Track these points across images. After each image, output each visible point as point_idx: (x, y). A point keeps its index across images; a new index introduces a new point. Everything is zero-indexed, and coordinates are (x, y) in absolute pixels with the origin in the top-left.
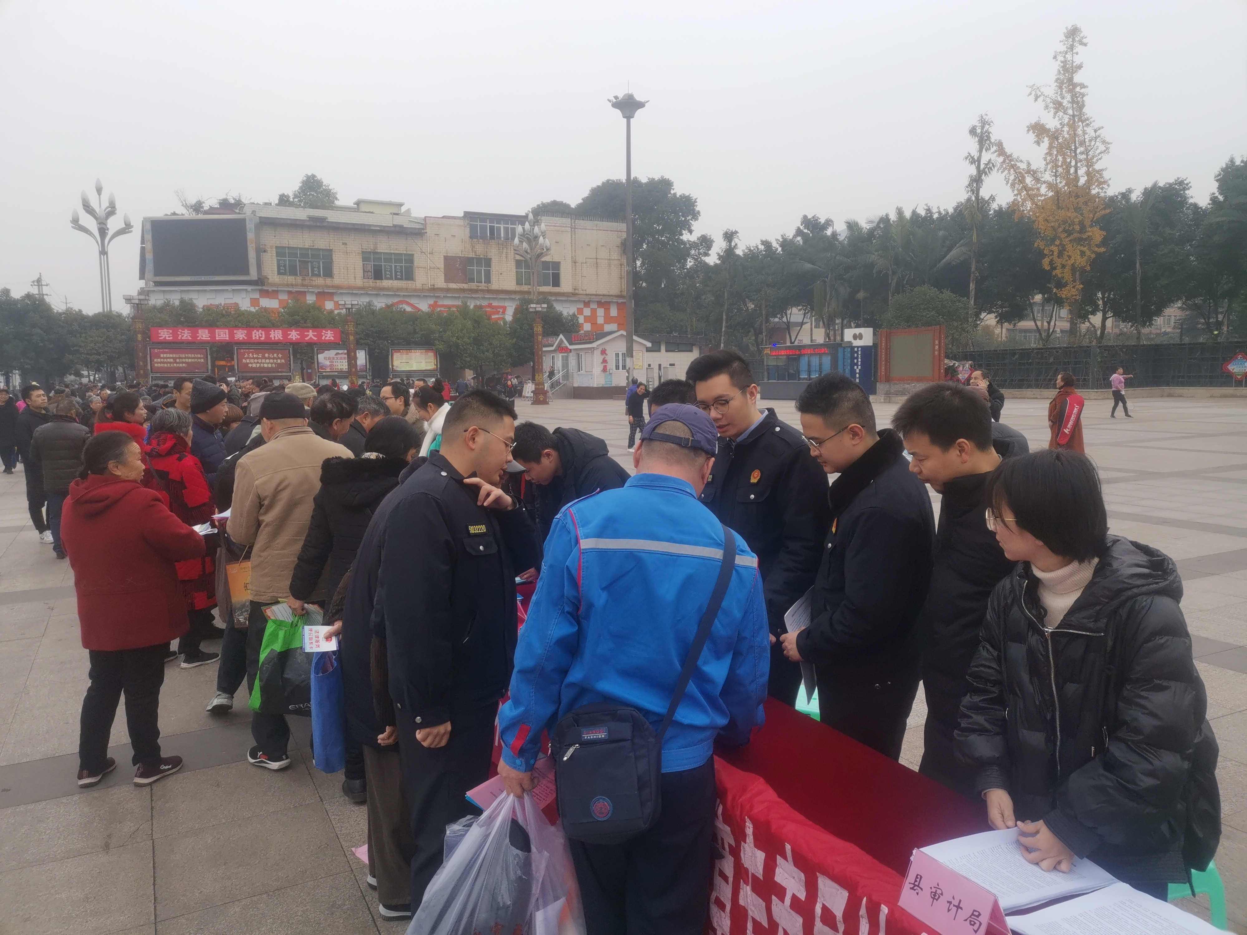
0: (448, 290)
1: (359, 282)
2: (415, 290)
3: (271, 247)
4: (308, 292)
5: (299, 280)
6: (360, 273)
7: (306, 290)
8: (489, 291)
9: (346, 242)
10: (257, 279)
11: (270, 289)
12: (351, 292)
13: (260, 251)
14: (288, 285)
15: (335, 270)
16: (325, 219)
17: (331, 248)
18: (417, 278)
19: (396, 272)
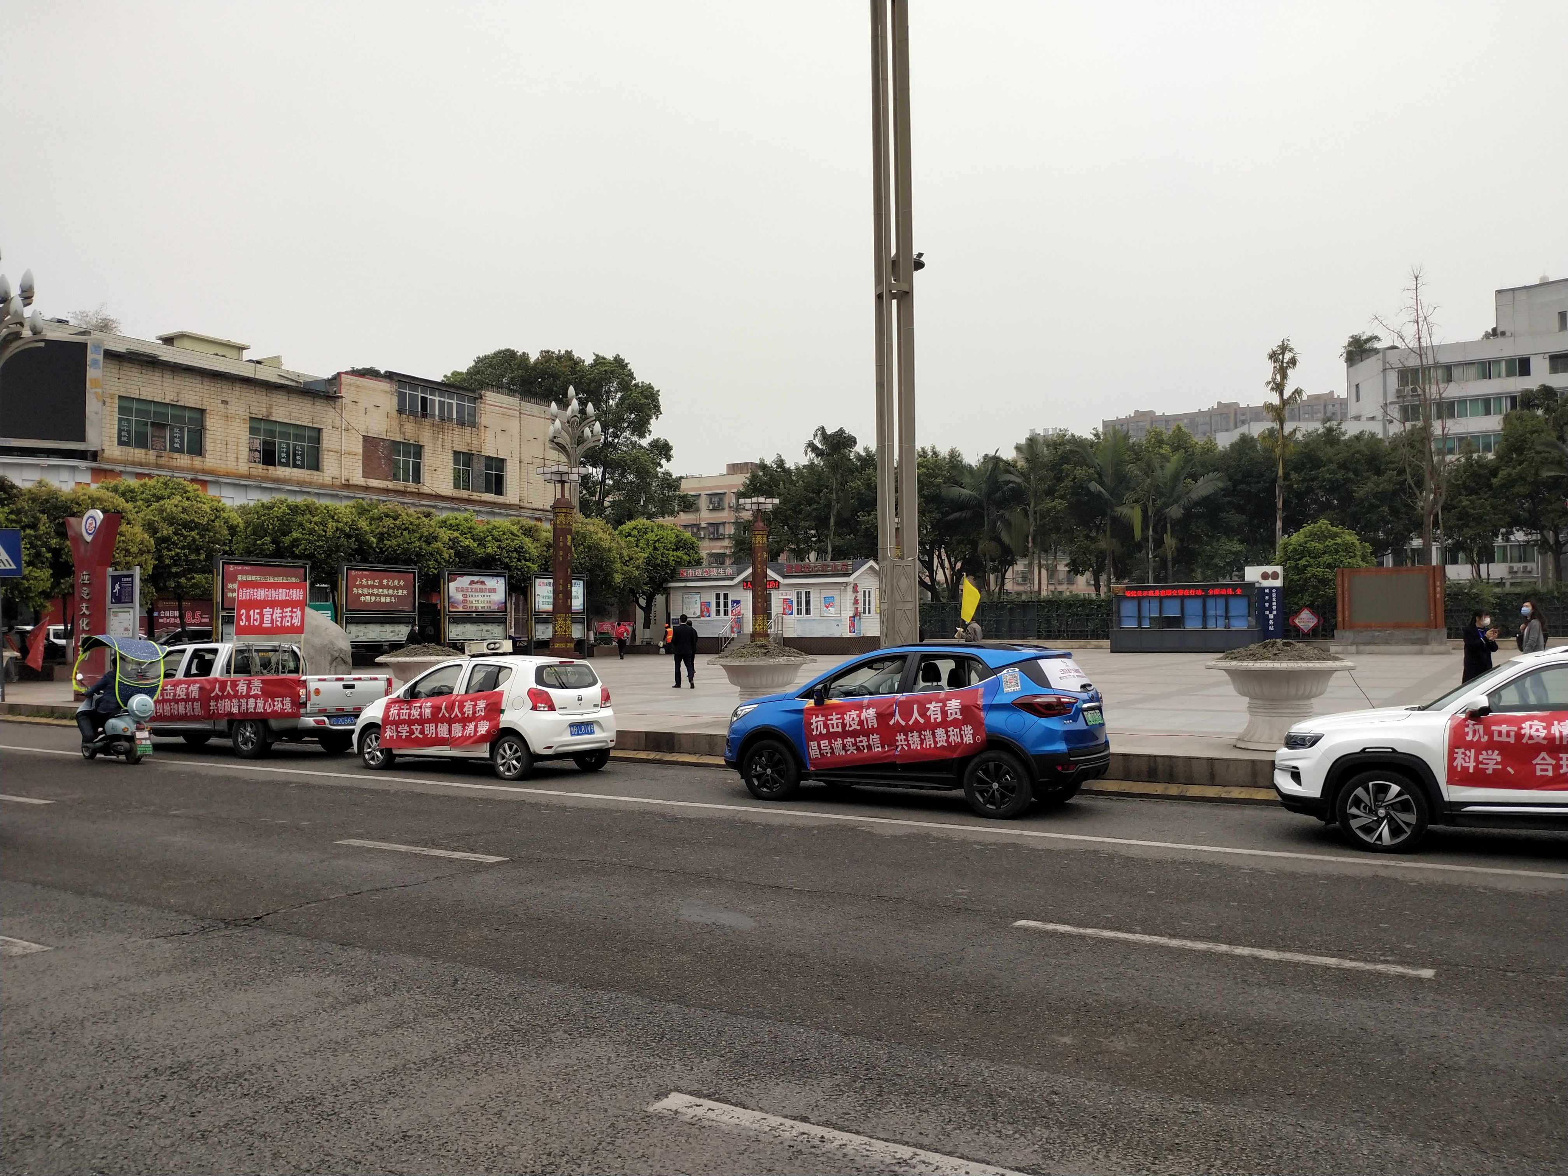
0: (367, 488)
1: (243, 467)
2: (322, 486)
3: (112, 396)
5: (150, 455)
6: (244, 453)
7: (168, 474)
8: (420, 495)
9: (226, 399)
10: (93, 449)
12: (237, 482)
14: (133, 464)
15: (207, 444)
17: (204, 407)
18: (325, 467)
19: (295, 455)
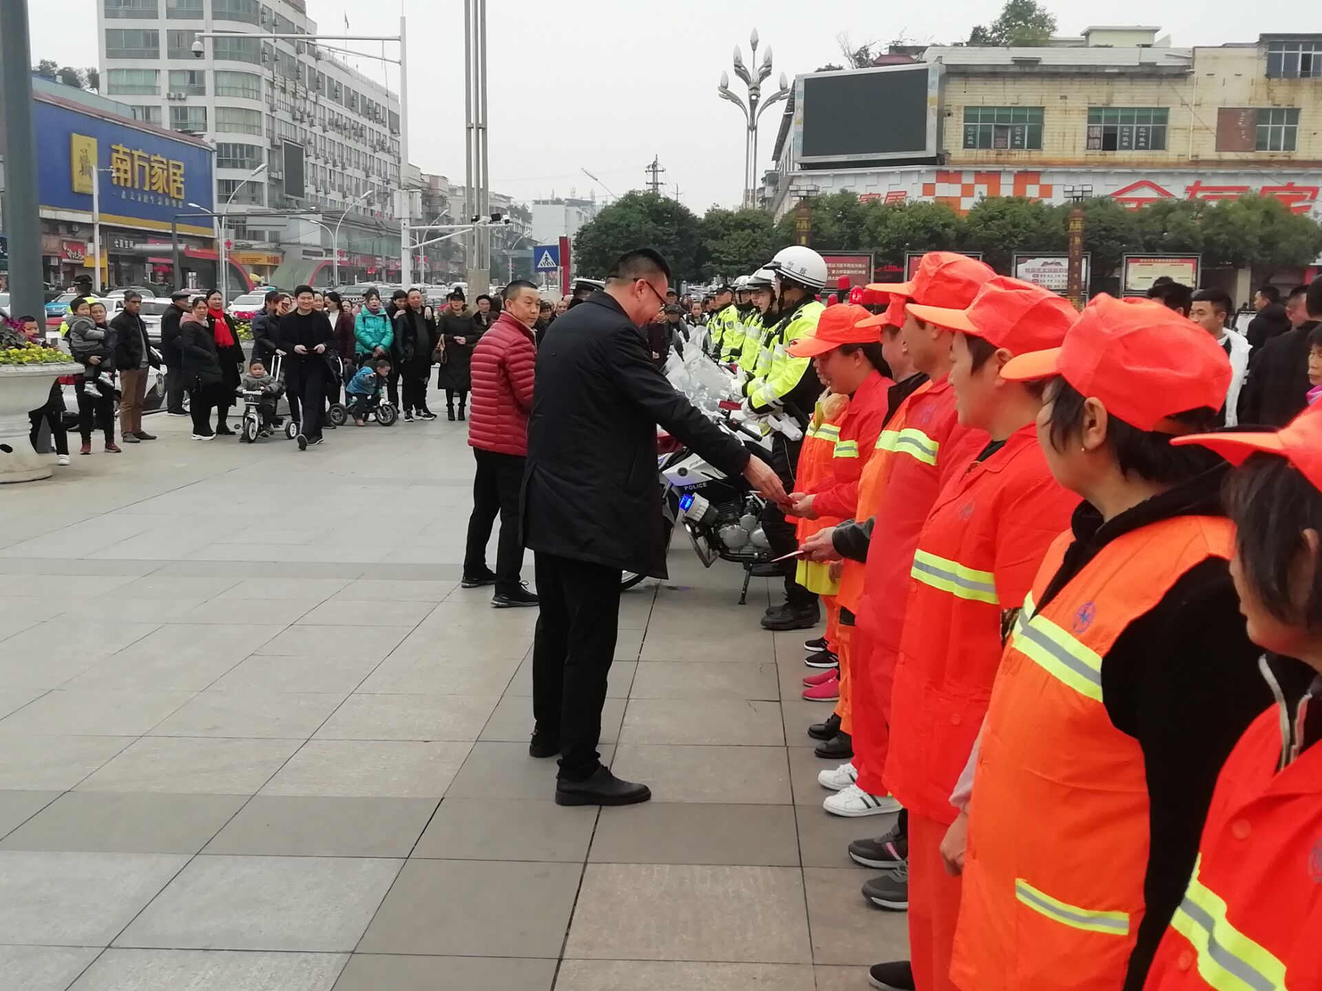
0: (1219, 163)
1: (1080, 154)
2: (1166, 165)
3: (959, 108)
4: (1004, 171)
5: (992, 154)
6: (1082, 142)
7: (1001, 169)
8: (1291, 163)
9: (1066, 94)
10: (935, 155)
11: (951, 169)
12: (1066, 170)
13: (943, 114)
14: (976, 163)
15: (1045, 138)
16: (1038, 61)
17: (1043, 105)
18: (1170, 146)
19: (1138, 137)
